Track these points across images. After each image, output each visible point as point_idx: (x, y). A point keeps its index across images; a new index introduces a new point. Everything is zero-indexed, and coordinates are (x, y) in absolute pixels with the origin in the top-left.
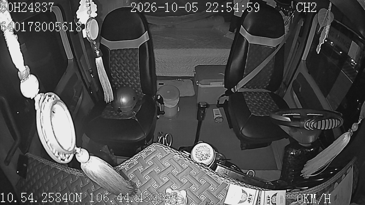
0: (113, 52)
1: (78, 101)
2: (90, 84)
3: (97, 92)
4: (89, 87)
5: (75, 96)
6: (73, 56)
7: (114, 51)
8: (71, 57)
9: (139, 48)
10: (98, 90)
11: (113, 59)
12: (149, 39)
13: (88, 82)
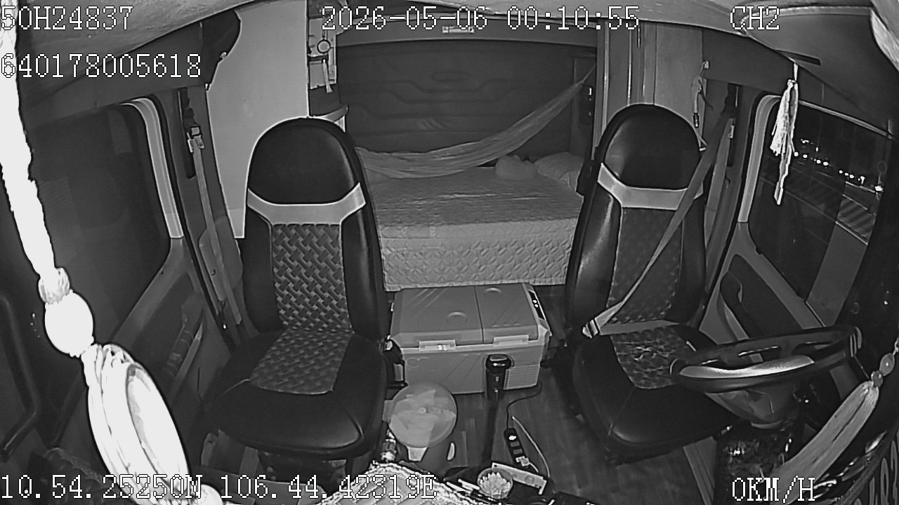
0: (280, 231)
1: (190, 344)
2: (223, 305)
3: (237, 325)
4: (219, 312)
5: (185, 329)
6: (182, 232)
7: (280, 227)
8: (178, 233)
9: (340, 224)
10: (240, 320)
11: (280, 247)
12: (364, 203)
13: (218, 301)
